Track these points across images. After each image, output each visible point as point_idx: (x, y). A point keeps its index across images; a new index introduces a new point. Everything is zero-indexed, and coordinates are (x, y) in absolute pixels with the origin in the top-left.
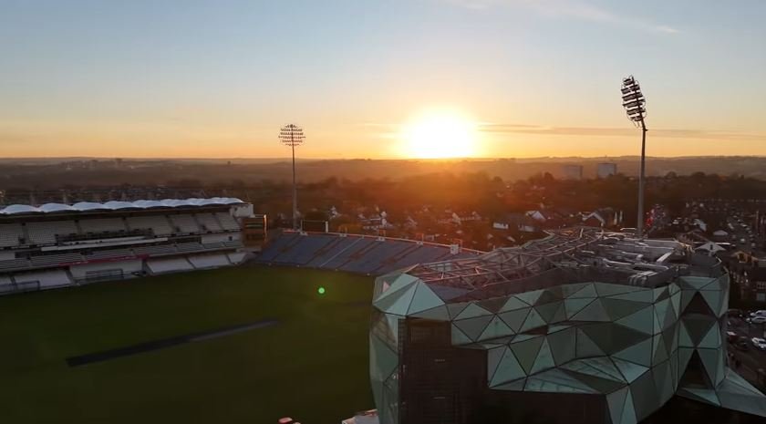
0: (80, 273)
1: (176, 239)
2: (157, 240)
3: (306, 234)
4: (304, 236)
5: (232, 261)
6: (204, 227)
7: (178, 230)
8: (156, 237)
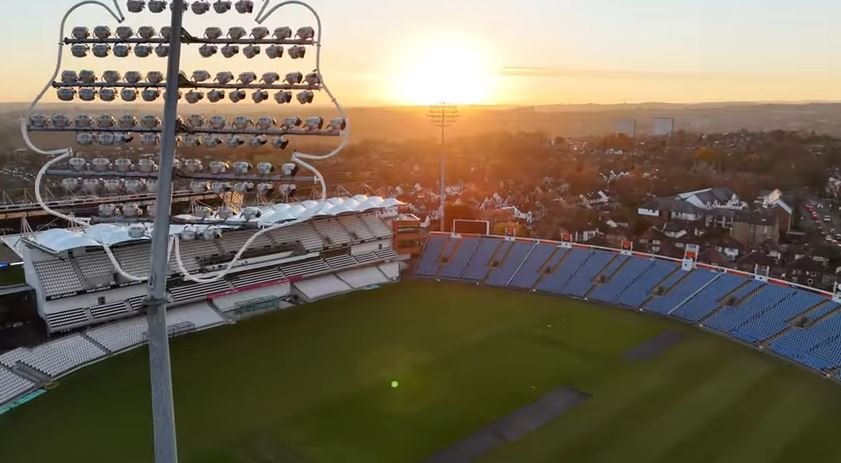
0: (227, 303)
1: (327, 253)
2: (309, 256)
3: (459, 236)
4: (458, 240)
5: (390, 276)
6: (354, 235)
7: (328, 240)
8: (308, 252)
